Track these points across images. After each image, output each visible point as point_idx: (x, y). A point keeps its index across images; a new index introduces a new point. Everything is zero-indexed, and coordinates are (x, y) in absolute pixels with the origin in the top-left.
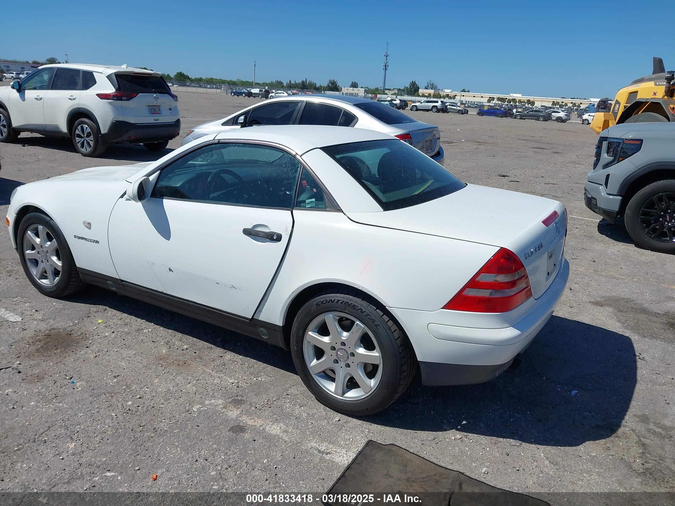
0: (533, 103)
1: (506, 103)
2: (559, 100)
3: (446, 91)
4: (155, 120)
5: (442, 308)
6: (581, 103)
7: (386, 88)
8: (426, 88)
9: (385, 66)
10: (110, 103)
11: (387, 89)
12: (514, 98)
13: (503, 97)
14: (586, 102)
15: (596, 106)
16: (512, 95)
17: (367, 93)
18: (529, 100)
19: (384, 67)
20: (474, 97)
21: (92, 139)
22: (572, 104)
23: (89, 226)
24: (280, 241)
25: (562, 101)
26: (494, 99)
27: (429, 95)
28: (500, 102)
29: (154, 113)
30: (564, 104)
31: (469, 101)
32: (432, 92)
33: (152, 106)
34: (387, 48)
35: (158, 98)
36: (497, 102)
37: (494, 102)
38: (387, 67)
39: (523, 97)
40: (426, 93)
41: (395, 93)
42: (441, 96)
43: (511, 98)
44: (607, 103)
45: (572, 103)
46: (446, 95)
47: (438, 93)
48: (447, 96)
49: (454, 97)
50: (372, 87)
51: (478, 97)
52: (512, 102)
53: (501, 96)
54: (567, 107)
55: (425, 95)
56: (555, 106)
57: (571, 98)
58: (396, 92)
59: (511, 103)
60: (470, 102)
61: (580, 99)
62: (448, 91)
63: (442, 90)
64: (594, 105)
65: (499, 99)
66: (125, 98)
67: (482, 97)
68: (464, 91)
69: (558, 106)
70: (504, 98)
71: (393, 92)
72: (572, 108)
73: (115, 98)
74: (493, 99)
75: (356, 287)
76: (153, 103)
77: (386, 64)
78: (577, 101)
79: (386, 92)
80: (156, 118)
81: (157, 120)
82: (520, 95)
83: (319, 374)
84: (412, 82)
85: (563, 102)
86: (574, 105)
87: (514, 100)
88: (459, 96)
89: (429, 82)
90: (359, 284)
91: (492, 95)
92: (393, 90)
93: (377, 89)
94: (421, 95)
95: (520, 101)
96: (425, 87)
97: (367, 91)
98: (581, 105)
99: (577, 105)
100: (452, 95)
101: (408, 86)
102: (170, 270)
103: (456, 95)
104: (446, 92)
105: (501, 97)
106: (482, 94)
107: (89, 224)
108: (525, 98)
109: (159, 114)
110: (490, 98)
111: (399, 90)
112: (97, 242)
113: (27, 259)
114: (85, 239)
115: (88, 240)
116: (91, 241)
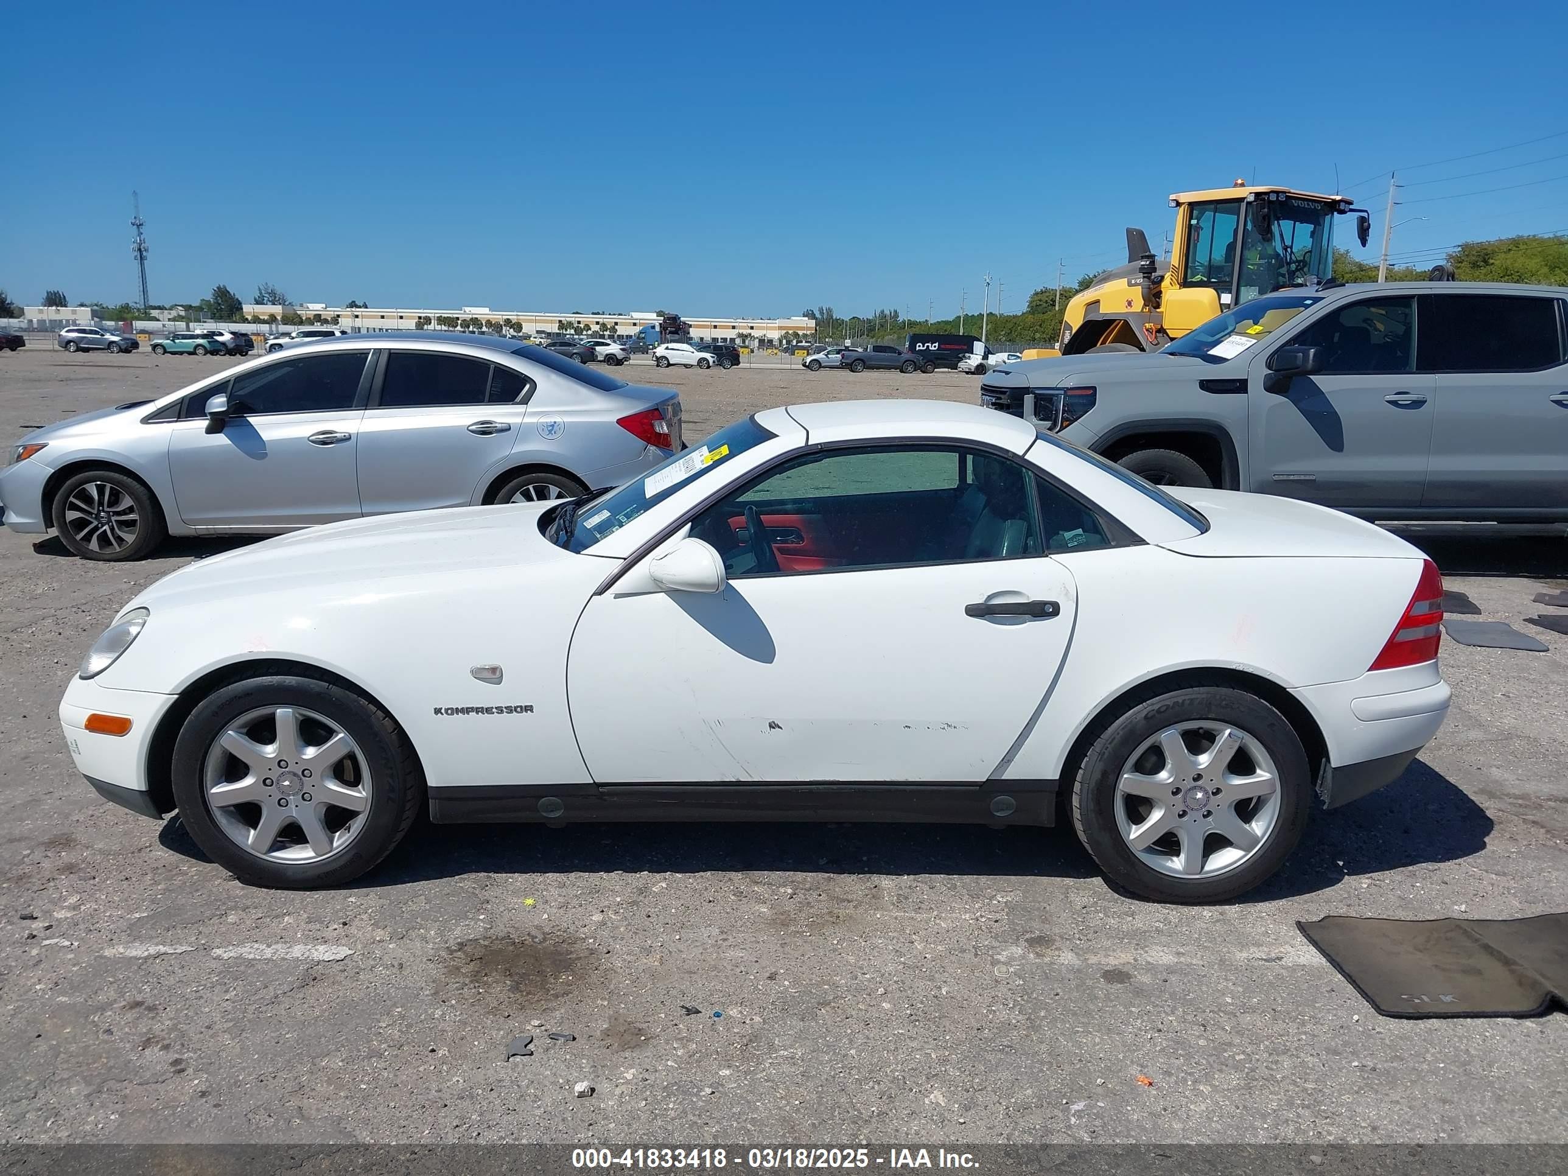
0: (518, 327)
1: (459, 328)
2: (573, 318)
3: (311, 306)
5: (1368, 670)
6: (616, 324)
7: (152, 303)
8: (259, 302)
9: (140, 250)
11: (155, 308)
12: (474, 316)
13: (451, 316)
14: (624, 321)
15: (658, 329)
16: (467, 309)
17: (102, 318)
18: (508, 319)
19: (136, 253)
20: (383, 317)
22: (599, 326)
23: (493, 675)
24: (1058, 614)
25: (577, 319)
26: (430, 320)
27: (272, 319)
28: (444, 328)
30: (582, 326)
31: (374, 329)
32: (277, 310)
34: (136, 207)
36: (438, 327)
37: (431, 327)
38: (144, 253)
39: (494, 313)
40: (263, 314)
41: (179, 315)
42: (301, 318)
43: (468, 317)
44: (678, 322)
45: (598, 323)
46: (315, 315)
47: (292, 312)
48: (318, 318)
49: (335, 320)
50: (113, 302)
51: (393, 317)
52: (471, 327)
53: (446, 313)
54: (590, 332)
55: (261, 317)
56: (566, 330)
57: (593, 314)
58: (183, 313)
59: (471, 329)
60: (377, 331)
61: (610, 314)
62: (316, 307)
63: (301, 305)
64: (653, 327)
65: (441, 320)
67: (401, 317)
68: (353, 305)
69: (572, 332)
70: (453, 318)
71: (174, 313)
72: (601, 333)
74: (428, 320)
75: (1233, 667)
77: (140, 244)
78: (609, 320)
79: (154, 313)
82: (486, 310)
83: (1149, 850)
84: (218, 288)
85: (579, 322)
86: (604, 326)
87: (476, 322)
88: (347, 316)
89: (261, 287)
90: (1239, 661)
91: (424, 313)
92: (171, 309)
93: (126, 308)
94: (250, 318)
95: (489, 323)
96: (255, 299)
97: (100, 313)
98: (616, 327)
99: (609, 327)
100: (328, 314)
101: (209, 296)
102: (773, 725)
103: (338, 316)
104: (311, 308)
105: (446, 315)
106: (398, 310)
107: (494, 670)
108: (499, 317)
110: (420, 318)
111: (188, 308)
112: (529, 709)
113: (214, 808)
114: (478, 710)
115: (489, 710)
116: (500, 710)
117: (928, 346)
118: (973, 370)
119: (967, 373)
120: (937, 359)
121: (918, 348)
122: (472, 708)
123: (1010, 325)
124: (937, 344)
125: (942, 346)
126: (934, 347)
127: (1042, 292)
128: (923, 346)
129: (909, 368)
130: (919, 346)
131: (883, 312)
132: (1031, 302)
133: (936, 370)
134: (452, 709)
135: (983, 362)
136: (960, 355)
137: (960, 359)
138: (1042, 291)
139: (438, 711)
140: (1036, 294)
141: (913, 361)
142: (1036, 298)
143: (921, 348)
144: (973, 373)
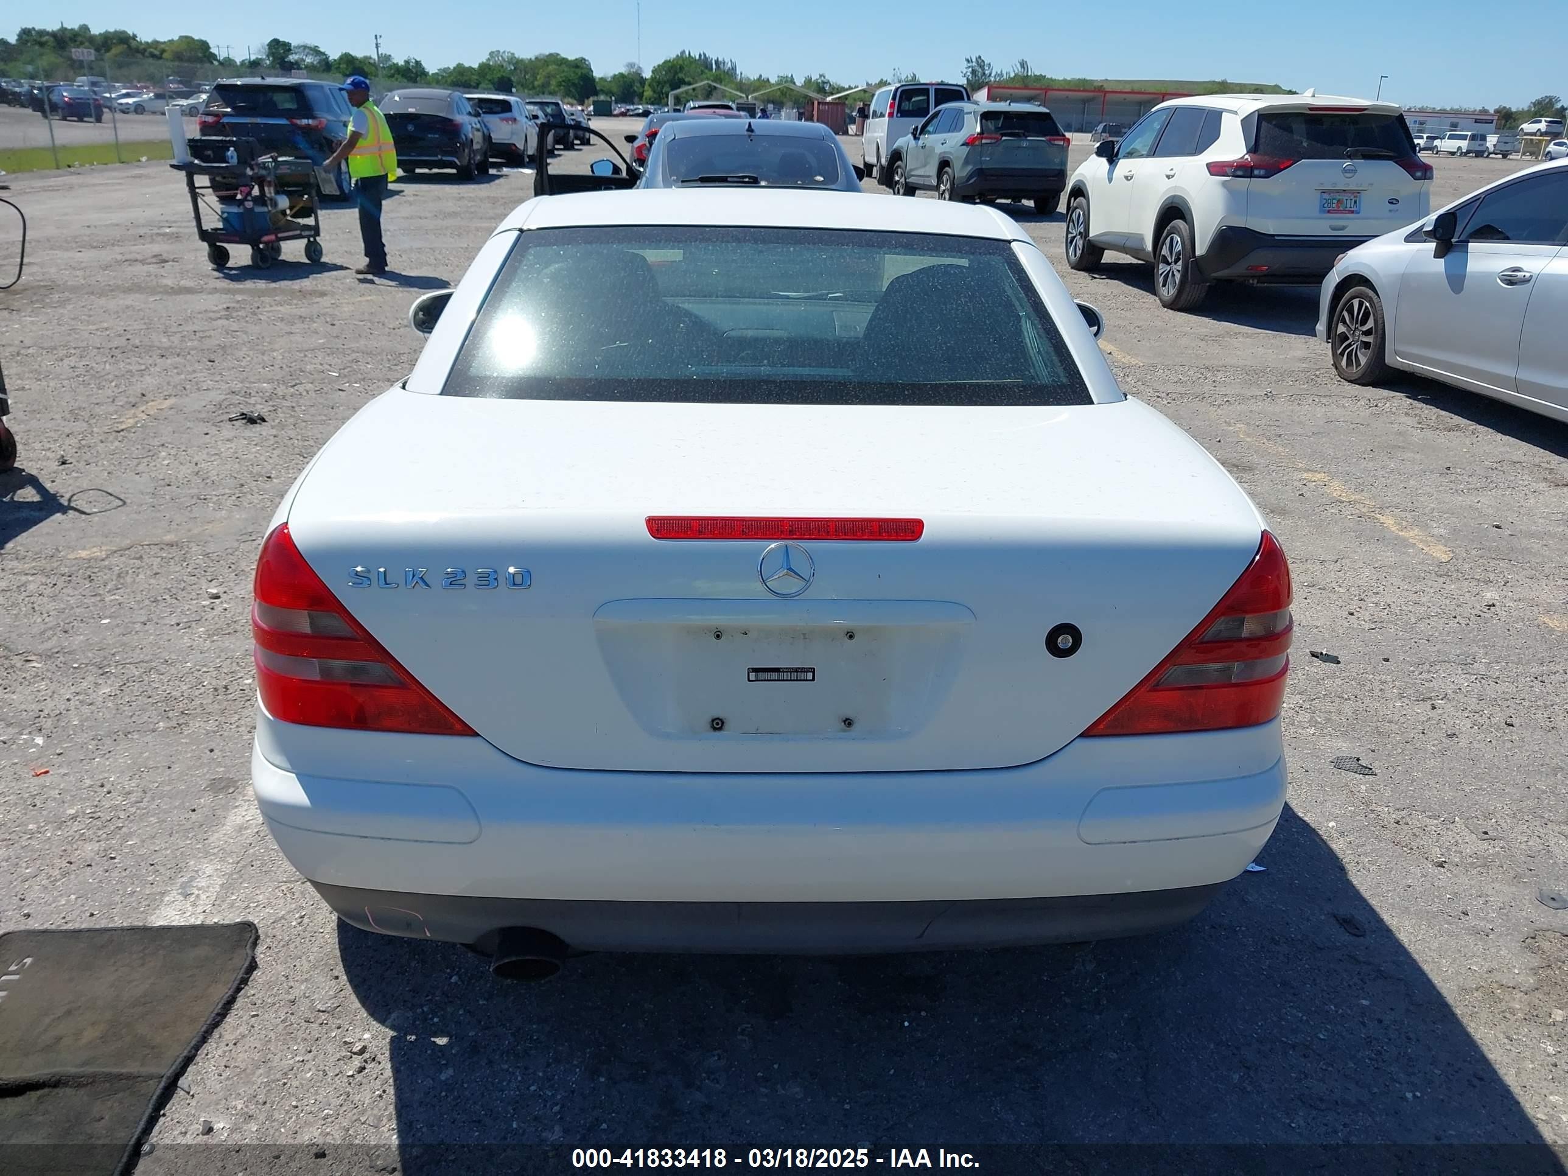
4: (1334, 229)
10: (1224, 184)
21: (1180, 268)
29: (1338, 211)
33: (1338, 191)
35: (1355, 171)
66: (1262, 172)
73: (1239, 173)
76: (1335, 184)
80: (1341, 223)
81: (1343, 228)
109: (1352, 212)
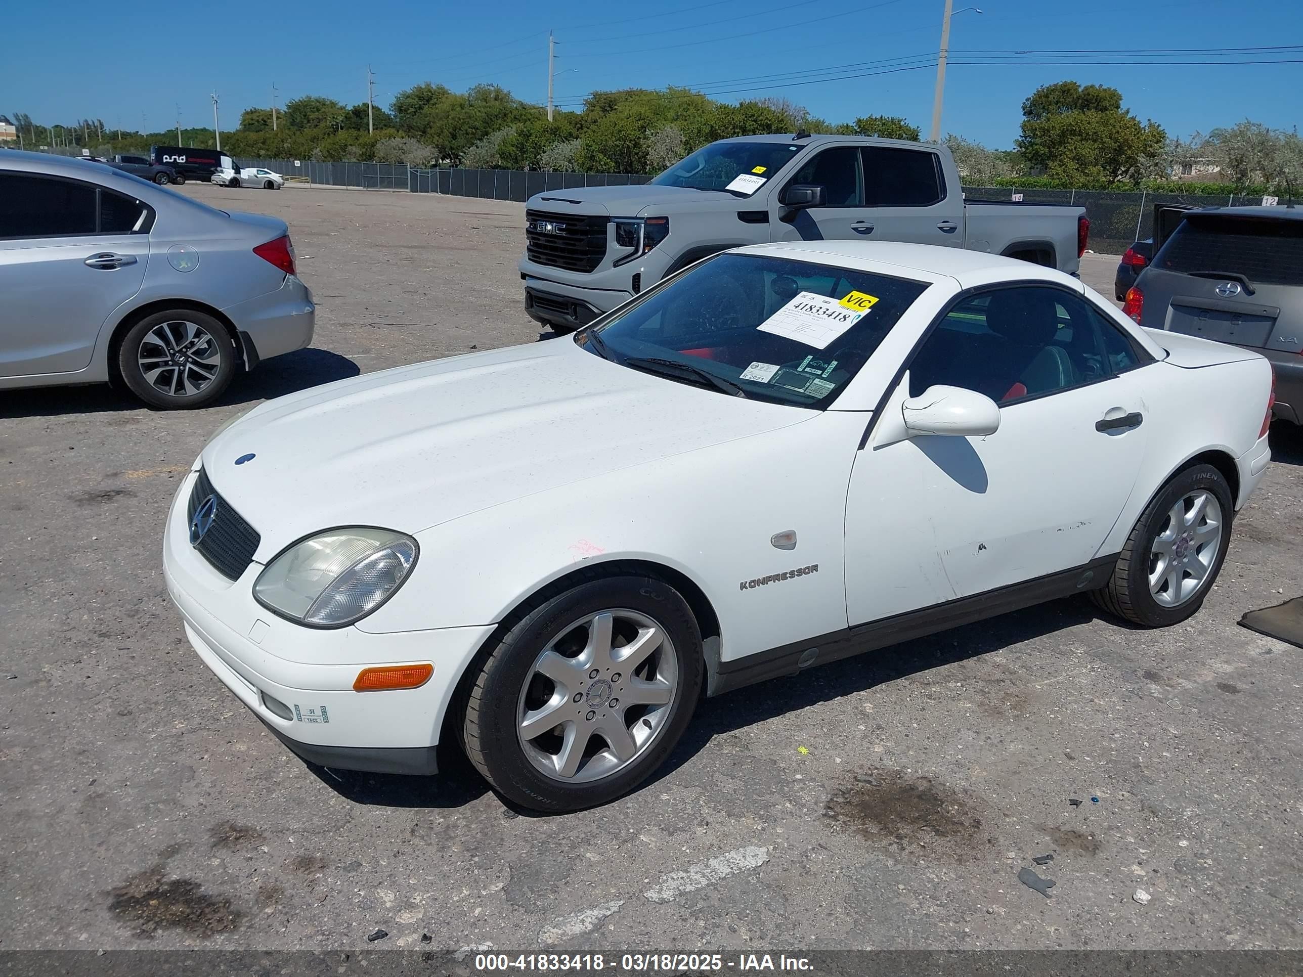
102: (982, 547)
107: (789, 536)
112: (815, 568)
113: (524, 743)
114: (776, 578)
115: (784, 576)
116: (792, 575)
117: (175, 159)
118: (227, 183)
119: (221, 186)
120: (187, 171)
121: (165, 161)
122: (770, 577)
123: (233, 141)
124: (184, 157)
125: (190, 160)
126: (182, 160)
127: (252, 112)
128: (171, 159)
129: (163, 180)
130: (166, 158)
131: (86, 121)
132: (244, 120)
133: (186, 182)
134: (753, 581)
135: (235, 175)
136: (212, 169)
137: (213, 173)
138: (251, 110)
139: (743, 586)
140: (247, 113)
141: (166, 173)
142: (248, 117)
143: (168, 160)
144: (226, 186)
